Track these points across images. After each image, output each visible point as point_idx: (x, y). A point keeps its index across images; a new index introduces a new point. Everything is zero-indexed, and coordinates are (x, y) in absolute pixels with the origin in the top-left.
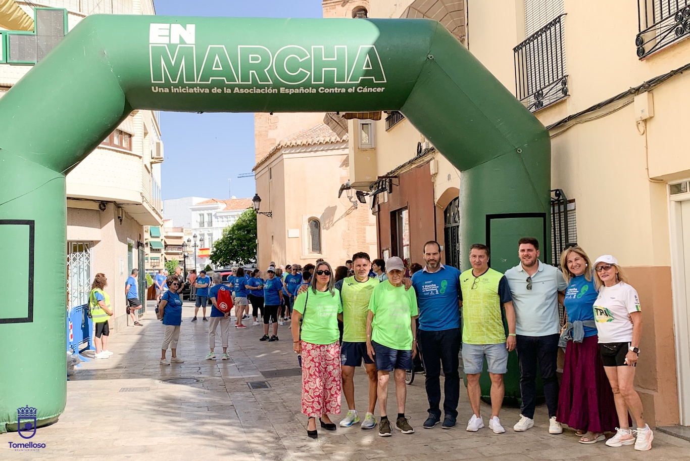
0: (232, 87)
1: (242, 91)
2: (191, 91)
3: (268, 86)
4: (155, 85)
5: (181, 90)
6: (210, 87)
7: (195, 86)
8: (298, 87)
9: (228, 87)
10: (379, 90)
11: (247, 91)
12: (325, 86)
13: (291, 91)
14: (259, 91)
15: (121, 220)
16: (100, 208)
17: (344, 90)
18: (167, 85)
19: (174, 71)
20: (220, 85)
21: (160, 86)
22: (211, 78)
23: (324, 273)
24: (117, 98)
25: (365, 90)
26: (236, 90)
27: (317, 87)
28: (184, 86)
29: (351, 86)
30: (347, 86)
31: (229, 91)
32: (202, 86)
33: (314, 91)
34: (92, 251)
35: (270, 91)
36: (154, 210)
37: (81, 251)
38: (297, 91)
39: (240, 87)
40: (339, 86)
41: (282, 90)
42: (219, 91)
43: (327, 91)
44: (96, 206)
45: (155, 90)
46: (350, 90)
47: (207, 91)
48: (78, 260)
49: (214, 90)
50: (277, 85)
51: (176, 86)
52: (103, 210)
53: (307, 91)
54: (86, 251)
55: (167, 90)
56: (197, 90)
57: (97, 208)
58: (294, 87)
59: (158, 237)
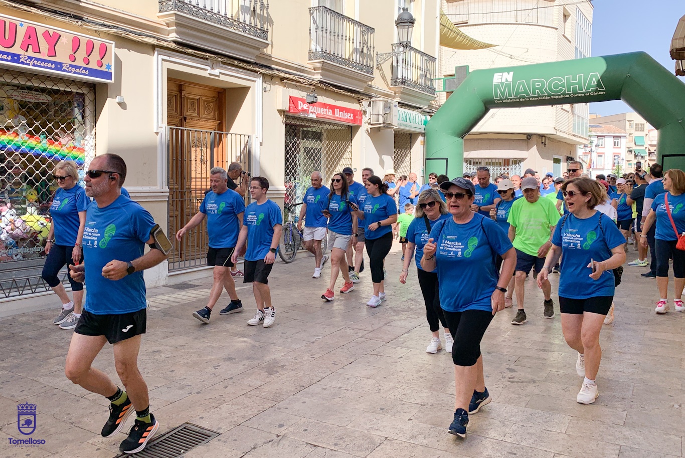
0: (529, 98)
1: (534, 99)
2: (511, 101)
3: (546, 96)
4: (496, 100)
5: (506, 101)
6: (519, 99)
7: (513, 99)
8: (560, 95)
9: (527, 98)
10: (602, 93)
11: (536, 99)
12: (573, 93)
13: (557, 97)
14: (541, 98)
17: (583, 95)
18: (501, 99)
19: (503, 93)
20: (524, 97)
22: (519, 95)
24: (481, 107)
25: (595, 94)
26: (531, 99)
27: (569, 94)
28: (508, 99)
29: (587, 93)
30: (585, 93)
31: (528, 99)
32: (515, 99)
33: (568, 96)
35: (547, 98)
38: (560, 97)
39: (532, 97)
40: (580, 93)
41: (552, 97)
42: (524, 100)
43: (575, 96)
45: (496, 102)
46: (586, 94)
47: (518, 100)
49: (521, 100)
50: (549, 95)
51: (504, 100)
53: (565, 96)
55: (501, 101)
56: (514, 100)
58: (558, 95)
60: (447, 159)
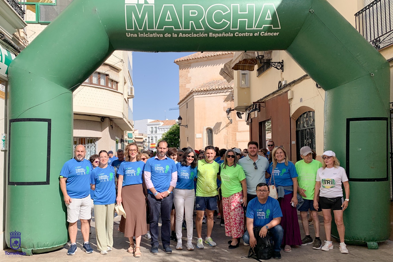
0: (178, 33)
1: (184, 35)
2: (151, 36)
3: (202, 32)
4: (128, 32)
5: (145, 35)
6: (164, 33)
7: (154, 32)
8: (221, 32)
9: (176, 32)
10: (275, 34)
11: (187, 35)
12: (240, 31)
13: (216, 35)
14: (195, 35)
15: (112, 127)
16: (101, 120)
17: (251, 35)
18: (136, 32)
19: (140, 22)
20: (170, 31)
21: (131, 32)
22: (164, 27)
23: (231, 157)
24: (104, 42)
25: (266, 34)
26: (181, 35)
27: (233, 32)
28: (147, 32)
29: (256, 31)
30: (254, 32)
31: (176, 36)
32: (158, 33)
33: (232, 35)
34: (97, 143)
35: (203, 35)
36: (129, 122)
37: (91, 143)
38: (220, 35)
39: (183, 32)
40: (249, 32)
41: (211, 34)
42: (170, 35)
43: (240, 35)
44: (99, 120)
45: (128, 35)
46: (256, 34)
47: (162, 36)
48: (90, 147)
49: (167, 35)
50: (208, 31)
51: (142, 32)
52: (103, 121)
53: (227, 35)
54: (94, 143)
55: (136, 35)
56: (155, 35)
57: (100, 121)
58: (218, 32)
59: (132, 138)
60: (49, 121)
